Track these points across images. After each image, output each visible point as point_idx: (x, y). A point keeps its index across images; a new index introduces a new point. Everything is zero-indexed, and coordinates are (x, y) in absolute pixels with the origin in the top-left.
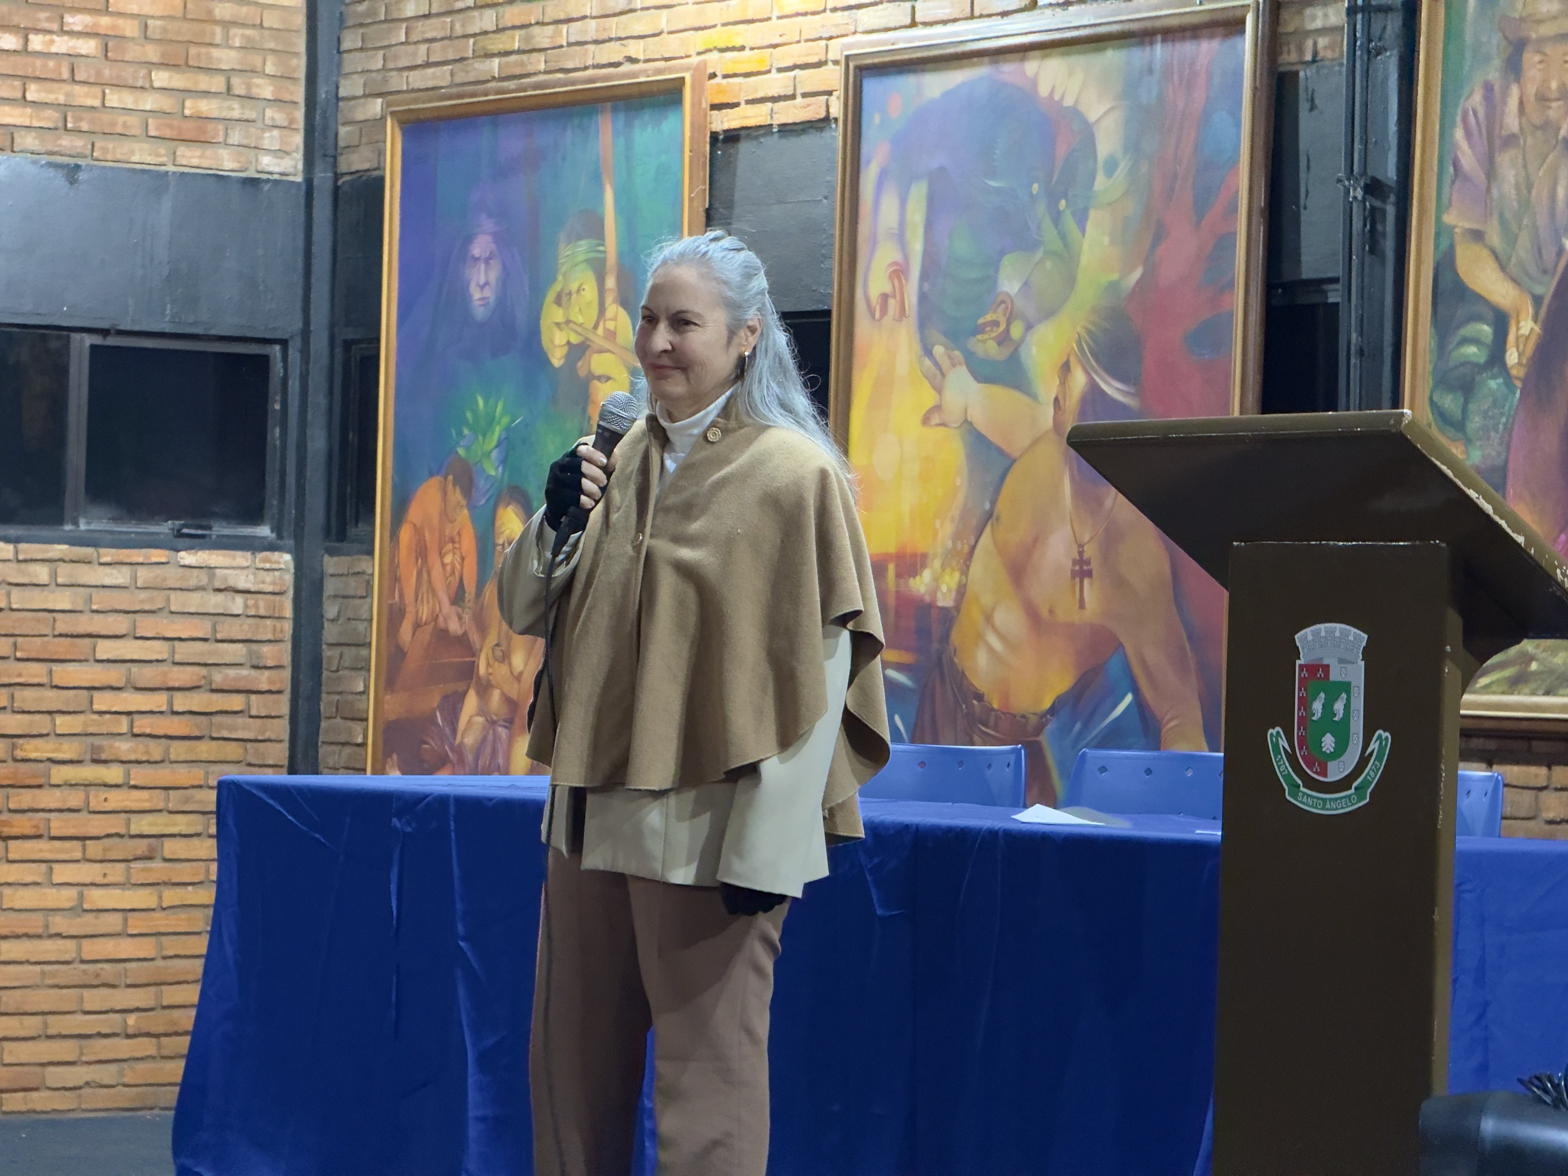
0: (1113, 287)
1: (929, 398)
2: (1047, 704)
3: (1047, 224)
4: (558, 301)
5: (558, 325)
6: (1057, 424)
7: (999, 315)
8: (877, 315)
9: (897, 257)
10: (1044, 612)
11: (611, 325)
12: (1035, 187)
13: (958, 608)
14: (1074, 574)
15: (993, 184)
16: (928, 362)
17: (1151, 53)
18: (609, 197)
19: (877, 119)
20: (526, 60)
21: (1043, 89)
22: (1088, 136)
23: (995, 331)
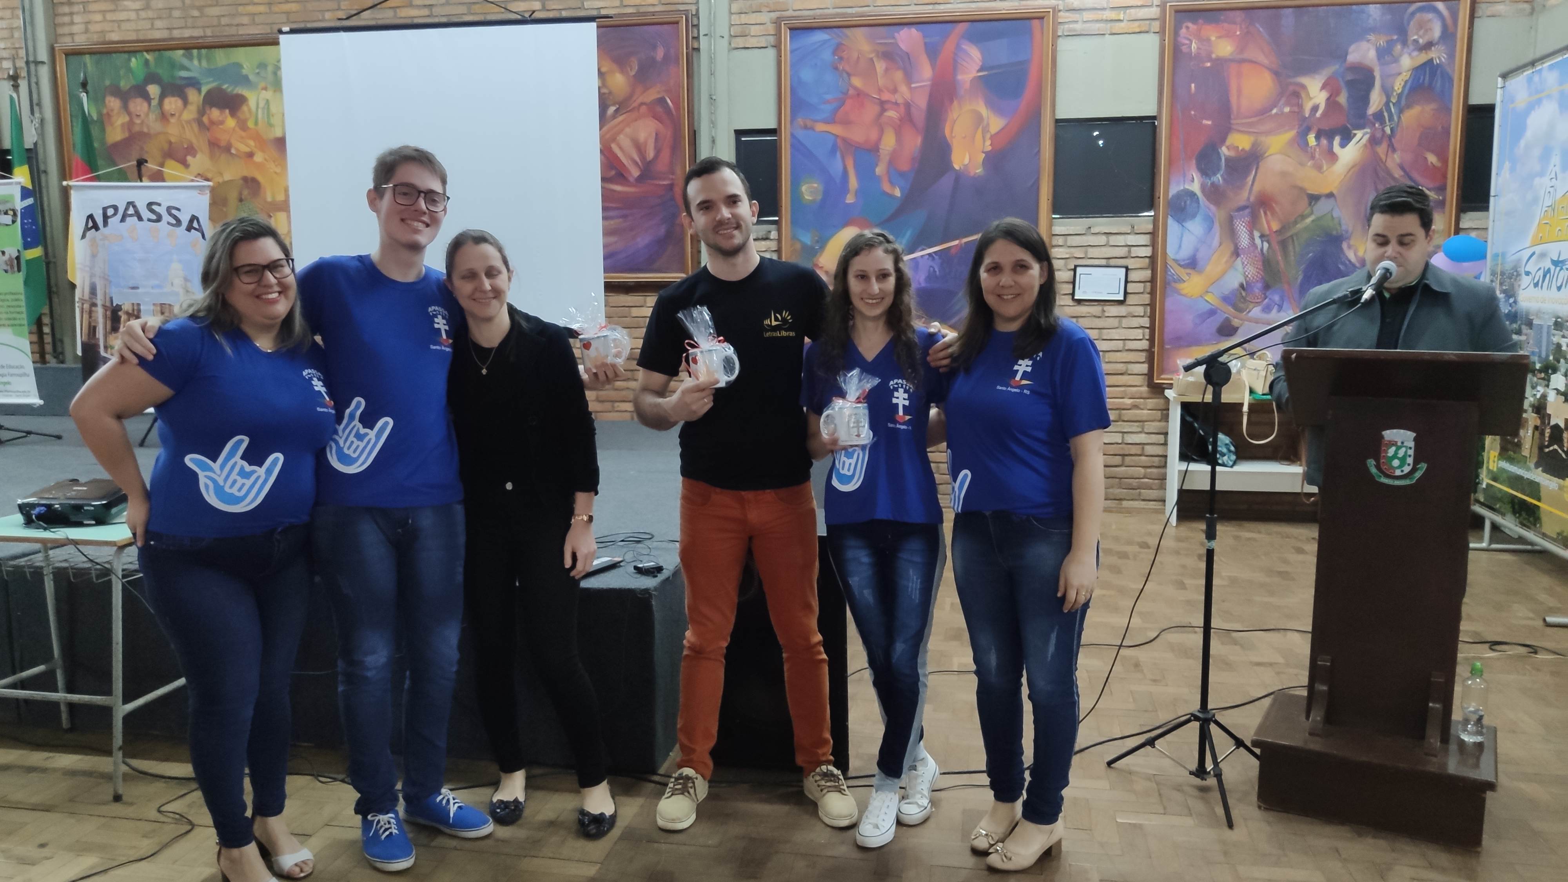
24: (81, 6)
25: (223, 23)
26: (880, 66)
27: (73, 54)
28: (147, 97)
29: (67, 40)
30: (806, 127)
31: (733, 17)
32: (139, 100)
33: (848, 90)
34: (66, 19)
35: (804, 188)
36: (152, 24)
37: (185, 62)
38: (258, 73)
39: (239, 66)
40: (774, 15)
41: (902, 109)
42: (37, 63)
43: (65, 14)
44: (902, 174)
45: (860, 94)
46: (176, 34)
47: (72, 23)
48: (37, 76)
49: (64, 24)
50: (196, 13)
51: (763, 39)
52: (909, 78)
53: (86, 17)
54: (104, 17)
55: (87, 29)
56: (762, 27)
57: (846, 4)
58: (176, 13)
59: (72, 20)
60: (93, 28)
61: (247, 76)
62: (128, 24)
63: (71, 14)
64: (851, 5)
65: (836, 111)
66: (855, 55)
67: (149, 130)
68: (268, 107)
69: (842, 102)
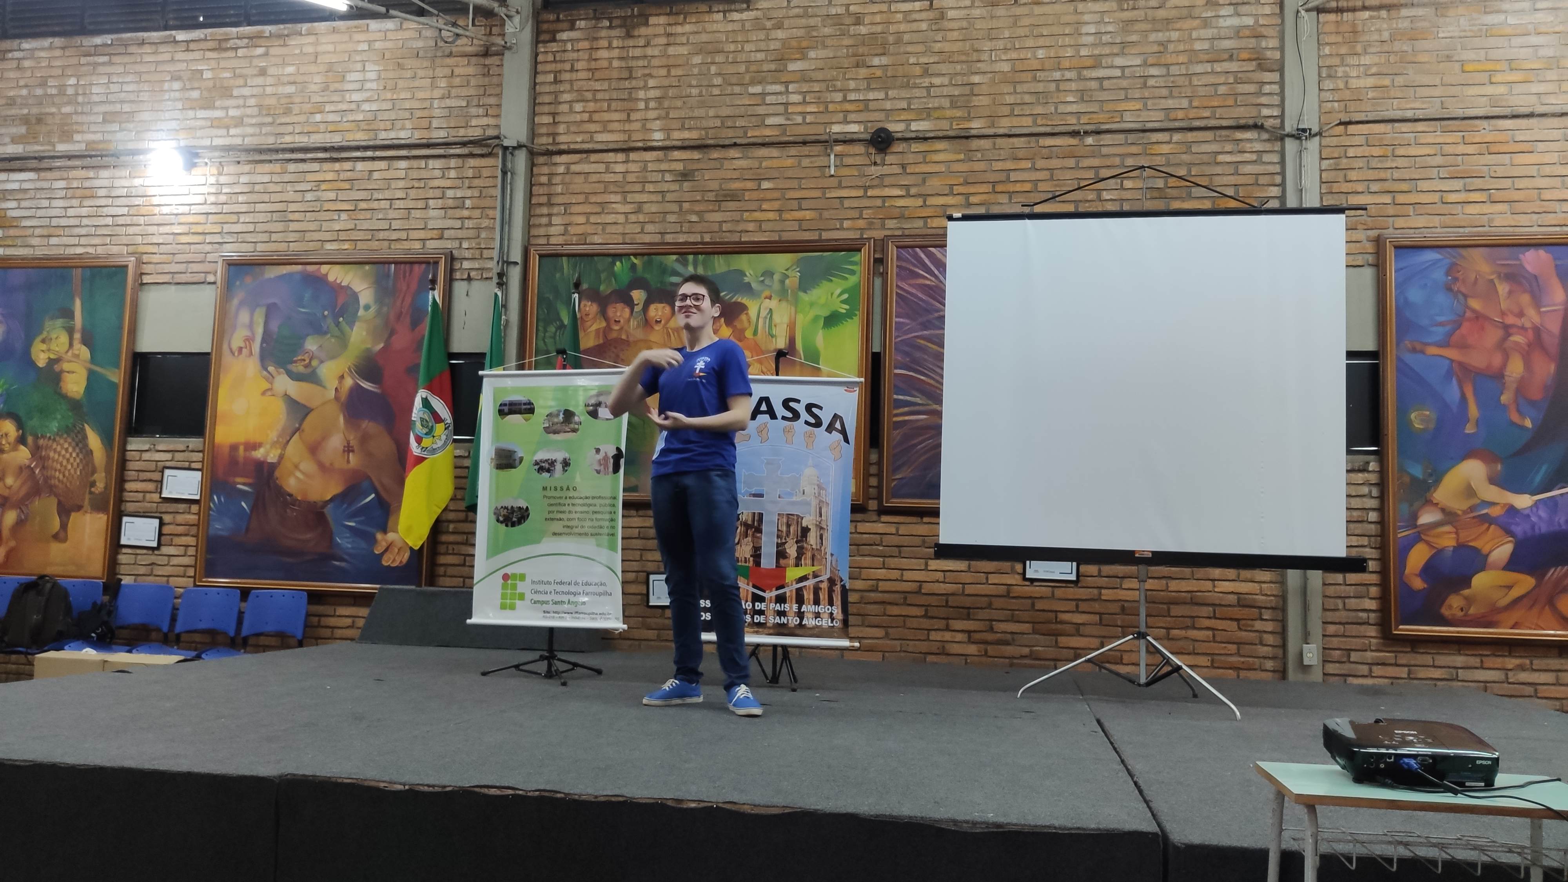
0: (368, 350)
1: (266, 385)
2: (329, 497)
3: (332, 325)
4: (43, 341)
5: (43, 351)
6: (337, 398)
7: (306, 357)
8: (236, 354)
9: (248, 333)
10: (327, 464)
11: (77, 352)
12: (326, 313)
13: (279, 462)
14: (344, 451)
16: (265, 373)
17: (389, 269)
18: (78, 303)
19: (238, 283)
20: (21, 249)
21: (331, 278)
22: (355, 296)
23: (303, 363)
24: (563, 208)
25: (724, 229)
26: (1503, 289)
27: (550, 255)
28: (630, 303)
29: (543, 241)
30: (1414, 350)
32: (620, 306)
33: (1465, 312)
34: (544, 220)
35: (1413, 416)
36: (642, 229)
37: (679, 268)
38: (763, 281)
39: (742, 273)
40: (1373, 233)
41: (1530, 333)
42: (509, 263)
43: (542, 215)
44: (1533, 403)
45: (1478, 317)
46: (669, 238)
47: (550, 224)
49: (540, 225)
50: (694, 218)
51: (1360, 257)
52: (1537, 303)
53: (567, 219)
54: (588, 219)
55: (566, 230)
56: (1358, 245)
57: (1457, 224)
58: (671, 218)
59: (550, 221)
60: (572, 230)
61: (749, 284)
62: (614, 227)
63: (550, 215)
64: (1462, 224)
65: (1450, 334)
66: (1473, 276)
67: (628, 337)
68: (771, 316)
69: (1458, 325)
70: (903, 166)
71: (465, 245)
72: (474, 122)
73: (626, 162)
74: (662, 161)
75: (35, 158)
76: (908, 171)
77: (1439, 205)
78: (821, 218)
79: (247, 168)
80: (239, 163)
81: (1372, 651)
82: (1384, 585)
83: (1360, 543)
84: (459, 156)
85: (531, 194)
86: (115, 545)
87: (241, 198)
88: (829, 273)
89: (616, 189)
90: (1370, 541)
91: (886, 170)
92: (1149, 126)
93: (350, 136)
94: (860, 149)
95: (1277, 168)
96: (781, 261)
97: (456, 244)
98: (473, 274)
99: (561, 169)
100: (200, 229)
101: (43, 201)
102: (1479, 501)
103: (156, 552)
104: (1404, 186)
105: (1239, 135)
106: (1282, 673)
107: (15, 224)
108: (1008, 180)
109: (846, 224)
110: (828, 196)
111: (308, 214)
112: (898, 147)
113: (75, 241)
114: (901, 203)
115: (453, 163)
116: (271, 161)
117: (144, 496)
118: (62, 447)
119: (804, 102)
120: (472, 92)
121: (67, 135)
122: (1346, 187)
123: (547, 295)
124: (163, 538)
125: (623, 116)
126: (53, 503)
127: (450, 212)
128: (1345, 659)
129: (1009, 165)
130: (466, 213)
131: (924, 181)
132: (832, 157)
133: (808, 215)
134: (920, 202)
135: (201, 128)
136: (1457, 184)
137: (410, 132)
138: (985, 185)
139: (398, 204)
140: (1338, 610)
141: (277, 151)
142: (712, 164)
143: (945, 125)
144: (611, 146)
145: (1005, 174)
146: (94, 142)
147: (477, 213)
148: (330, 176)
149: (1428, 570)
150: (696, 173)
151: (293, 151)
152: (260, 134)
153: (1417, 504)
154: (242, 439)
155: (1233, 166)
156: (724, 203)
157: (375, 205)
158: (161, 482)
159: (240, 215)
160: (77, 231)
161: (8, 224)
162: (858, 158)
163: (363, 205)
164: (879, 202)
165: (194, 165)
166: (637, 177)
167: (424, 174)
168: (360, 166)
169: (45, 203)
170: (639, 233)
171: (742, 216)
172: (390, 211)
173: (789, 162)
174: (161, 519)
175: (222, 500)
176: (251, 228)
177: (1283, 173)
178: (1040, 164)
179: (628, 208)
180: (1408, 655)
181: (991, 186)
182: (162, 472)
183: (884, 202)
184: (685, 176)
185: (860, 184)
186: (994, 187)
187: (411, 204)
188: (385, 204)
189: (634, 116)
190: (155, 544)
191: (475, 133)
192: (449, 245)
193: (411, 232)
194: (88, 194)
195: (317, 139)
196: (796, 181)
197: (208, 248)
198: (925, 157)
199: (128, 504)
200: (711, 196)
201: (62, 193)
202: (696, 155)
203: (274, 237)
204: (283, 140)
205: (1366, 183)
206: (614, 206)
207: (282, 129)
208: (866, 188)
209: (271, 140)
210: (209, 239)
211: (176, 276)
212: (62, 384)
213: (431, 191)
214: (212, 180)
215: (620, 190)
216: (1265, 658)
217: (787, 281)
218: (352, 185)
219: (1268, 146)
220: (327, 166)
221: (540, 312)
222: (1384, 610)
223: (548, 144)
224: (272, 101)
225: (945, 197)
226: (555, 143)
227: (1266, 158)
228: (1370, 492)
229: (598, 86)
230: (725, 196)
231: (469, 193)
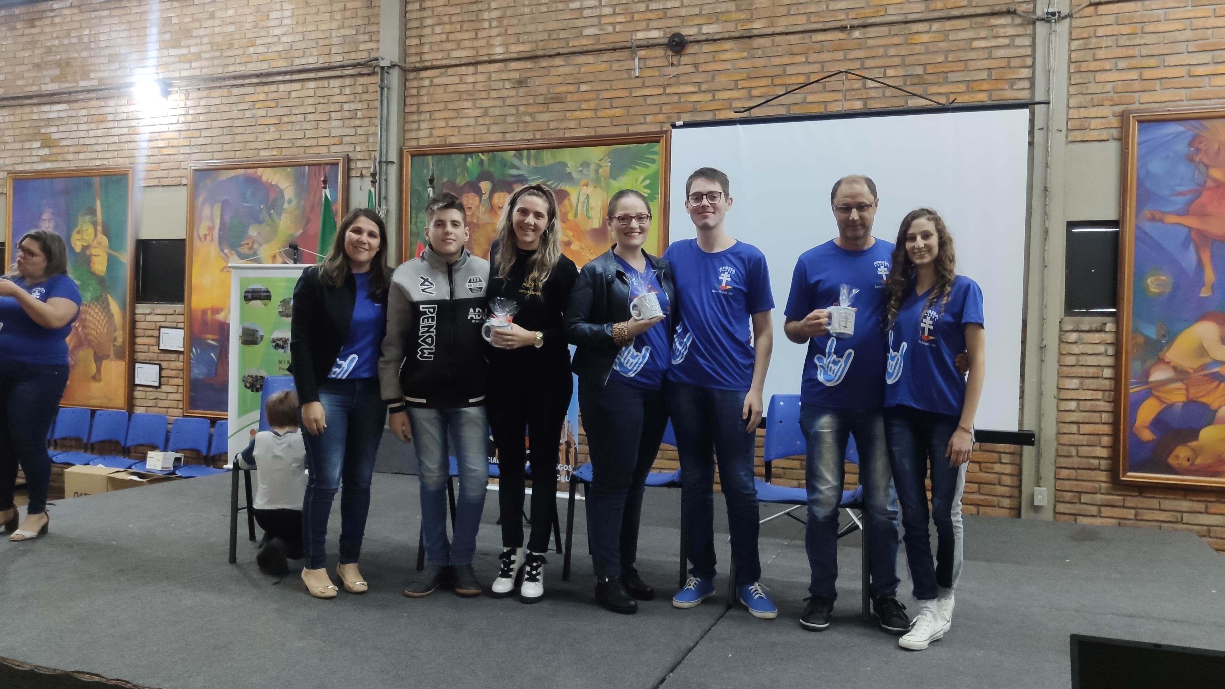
0: (292, 235)
1: (223, 264)
3: (267, 217)
4: (78, 233)
5: (78, 240)
7: (250, 241)
8: (203, 240)
9: (210, 224)
11: (100, 241)
12: (262, 206)
15: (246, 205)
16: (222, 254)
17: (304, 171)
18: (98, 203)
19: (202, 185)
20: (62, 163)
21: (264, 179)
22: (281, 192)
23: (248, 246)
24: (428, 115)
25: (551, 127)
27: (419, 154)
28: (478, 192)
29: (414, 143)
30: (1153, 219)
31: (1071, 111)
32: (472, 195)
33: (1206, 181)
34: (415, 126)
35: (1149, 281)
36: (488, 130)
37: (516, 161)
38: (581, 171)
39: (564, 165)
40: (1118, 109)
42: (388, 163)
43: (413, 122)
45: (1219, 186)
46: (509, 136)
47: (419, 129)
48: (386, 174)
49: (412, 130)
50: (528, 119)
51: (1105, 132)
53: (431, 124)
54: (447, 123)
55: (431, 133)
56: (1103, 120)
57: (1203, 96)
58: (510, 119)
59: (419, 126)
60: (436, 133)
61: (570, 174)
62: (467, 129)
63: (419, 121)
64: (1208, 96)
65: (1190, 203)
66: (1216, 147)
67: (478, 220)
68: (588, 201)
69: (1198, 194)
70: (696, 65)
71: (358, 148)
72: (362, 47)
73: (475, 74)
74: (503, 71)
75: (66, 93)
76: (700, 70)
77: (1187, 78)
78: (628, 114)
79: (204, 94)
80: (199, 89)
81: (1102, 494)
82: (1115, 435)
83: (1095, 397)
84: (352, 76)
85: (405, 105)
86: (132, 385)
87: (202, 118)
88: (633, 162)
89: (468, 97)
90: (1104, 395)
91: (681, 69)
92: (911, 17)
93: (274, 64)
94: (660, 52)
95: (1029, 51)
96: (596, 153)
97: (351, 148)
98: (364, 172)
99: (426, 83)
100: (175, 143)
101: (73, 126)
102: (1210, 360)
103: (159, 390)
104: (1152, 62)
105: (994, 21)
106: (1017, 511)
107: (57, 144)
108: (785, 74)
109: (649, 119)
110: (634, 95)
111: (247, 128)
112: (691, 49)
113: (95, 155)
114: (694, 98)
115: (348, 81)
116: (220, 87)
117: (149, 348)
118: (94, 312)
119: (614, 14)
120: (360, 22)
121: (85, 75)
122: (1093, 66)
123: (417, 188)
124: (162, 379)
125: (472, 35)
126: (91, 353)
127: (347, 122)
128: (1076, 501)
129: (786, 60)
130: (358, 122)
131: (713, 78)
132: (637, 60)
133: (618, 112)
134: (709, 97)
135: (173, 63)
136: (1206, 57)
137: (316, 58)
138: (765, 79)
139: (310, 117)
140: (1071, 456)
141: (224, 79)
142: (542, 72)
143: (731, 27)
144: (464, 61)
145: (781, 68)
146: (103, 78)
147: (366, 122)
148: (262, 97)
149: (1158, 424)
150: (529, 81)
151: (235, 78)
152: (212, 66)
153: (1149, 363)
154: (209, 305)
155: (987, 51)
156: (550, 105)
157: (293, 118)
158: (159, 337)
159: (202, 131)
160: (96, 148)
161: (52, 145)
162: (658, 60)
163: (285, 119)
164: (675, 99)
165: (169, 93)
166: (484, 86)
167: (327, 92)
168: (282, 87)
169: (74, 127)
170: (486, 133)
171: (565, 115)
172: (304, 123)
173: (603, 67)
174: (160, 365)
175: (199, 351)
176: (209, 141)
177: (1033, 56)
178: (813, 57)
179: (477, 113)
180: (1136, 499)
181: (770, 79)
182: (159, 330)
183: (680, 98)
184: (520, 83)
185: (660, 83)
186: (772, 80)
187: (318, 117)
188: (300, 118)
189: (481, 34)
190: (157, 384)
191: (362, 56)
192: (346, 149)
193: (319, 139)
194: (100, 119)
195: (252, 68)
196: (608, 83)
197: (181, 158)
198: (714, 57)
199: (139, 354)
200: (540, 99)
201: (84, 119)
202: (528, 64)
203: (226, 147)
204: (228, 70)
205: (1114, 61)
206: (466, 111)
207: (228, 61)
208: (665, 87)
209: (220, 70)
210: (182, 150)
211: (161, 180)
212: (91, 265)
213: (333, 105)
214: (182, 104)
215: (471, 97)
216: (1002, 496)
217: (600, 171)
218: (277, 103)
219: (1020, 30)
220: (259, 89)
221: (413, 202)
222: (1114, 458)
223: (416, 62)
224: (219, 39)
225: (730, 92)
226: (421, 61)
227: (1018, 41)
228: (1106, 350)
229: (453, 10)
230: (552, 99)
231: (359, 106)
